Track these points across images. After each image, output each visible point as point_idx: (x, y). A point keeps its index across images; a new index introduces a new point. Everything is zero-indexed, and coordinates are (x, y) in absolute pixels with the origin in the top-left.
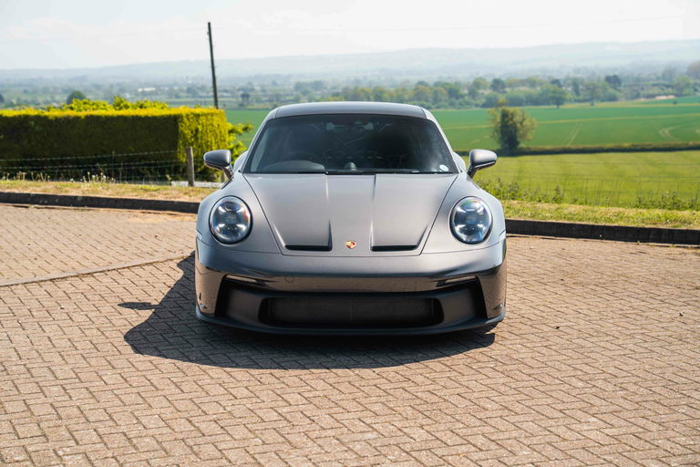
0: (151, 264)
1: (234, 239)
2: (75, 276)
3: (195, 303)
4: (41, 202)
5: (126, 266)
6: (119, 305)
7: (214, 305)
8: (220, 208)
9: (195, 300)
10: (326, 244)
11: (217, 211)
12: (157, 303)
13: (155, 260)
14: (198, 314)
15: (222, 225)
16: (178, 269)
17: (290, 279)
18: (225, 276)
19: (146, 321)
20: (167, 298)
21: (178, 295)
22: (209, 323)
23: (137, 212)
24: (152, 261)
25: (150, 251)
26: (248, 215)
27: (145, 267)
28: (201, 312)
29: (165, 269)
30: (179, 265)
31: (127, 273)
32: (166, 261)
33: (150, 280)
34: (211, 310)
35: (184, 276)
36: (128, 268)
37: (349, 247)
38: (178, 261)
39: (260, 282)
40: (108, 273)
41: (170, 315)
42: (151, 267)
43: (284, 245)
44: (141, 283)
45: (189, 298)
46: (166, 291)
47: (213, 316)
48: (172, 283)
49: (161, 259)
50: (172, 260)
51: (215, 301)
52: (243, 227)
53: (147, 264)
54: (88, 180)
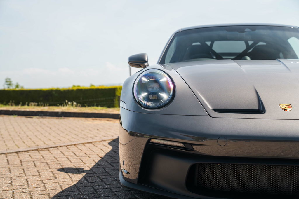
0: (91, 143)
1: (158, 104)
2: (35, 150)
3: (118, 169)
4: (40, 115)
5: (73, 144)
6: (59, 170)
7: (138, 171)
8: (144, 79)
9: (119, 166)
10: (256, 107)
11: (141, 80)
12: (88, 169)
13: (94, 141)
14: (121, 179)
15: (144, 94)
16: (109, 146)
17: (222, 142)
18: (149, 141)
19: (75, 185)
20: (98, 165)
21: (106, 163)
22: (132, 189)
23: (90, 119)
24: (91, 141)
25: (92, 136)
26: (171, 86)
27: (87, 145)
28: (124, 178)
29: (100, 145)
30: (109, 144)
31: (73, 148)
32: (102, 141)
33: (88, 153)
34: (134, 176)
35: (112, 150)
36: (75, 145)
37: (285, 109)
38: (109, 141)
39: (188, 146)
40: (60, 148)
41: (97, 179)
42: (91, 145)
43: (211, 108)
44: (81, 154)
45: (115, 165)
46: (97, 159)
47: (136, 182)
48: (103, 155)
49: (98, 140)
50: (105, 141)
51: (138, 167)
52: (165, 96)
53: (88, 143)
54: (66, 105)
